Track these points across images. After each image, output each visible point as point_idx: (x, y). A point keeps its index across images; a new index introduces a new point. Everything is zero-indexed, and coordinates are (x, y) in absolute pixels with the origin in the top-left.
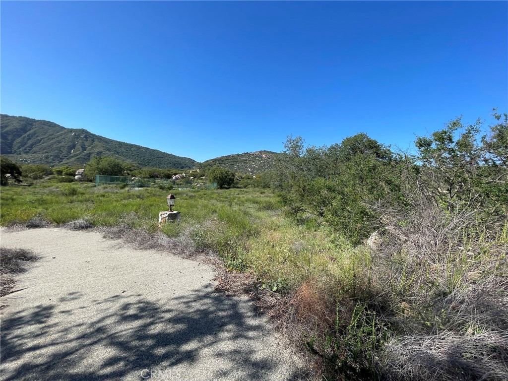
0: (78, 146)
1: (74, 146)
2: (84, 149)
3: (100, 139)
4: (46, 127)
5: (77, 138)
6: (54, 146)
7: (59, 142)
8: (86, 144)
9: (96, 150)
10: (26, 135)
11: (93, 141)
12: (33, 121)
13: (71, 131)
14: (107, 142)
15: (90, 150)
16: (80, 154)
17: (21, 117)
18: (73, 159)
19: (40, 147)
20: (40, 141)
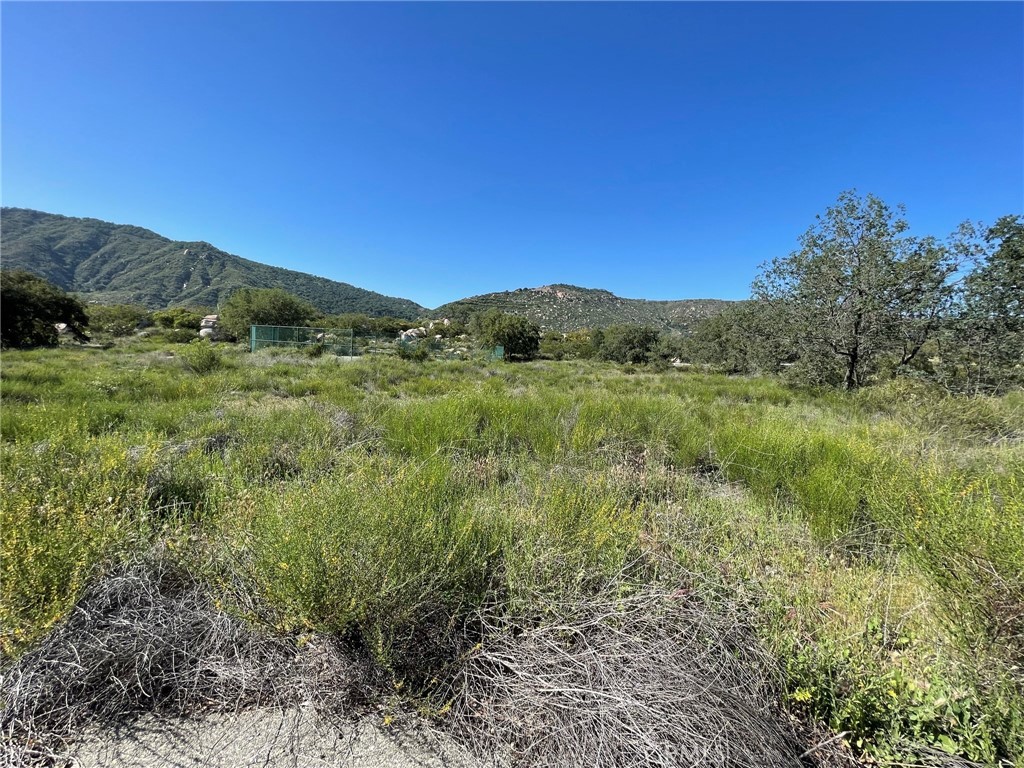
0: (196, 276)
1: (187, 277)
2: (207, 282)
3: (236, 261)
4: (135, 239)
5: (193, 260)
8: (211, 271)
9: (229, 284)
10: (98, 254)
11: (223, 265)
13: (182, 246)
14: (249, 268)
15: (219, 283)
16: (199, 291)
18: (186, 302)
19: (125, 277)
20: (124, 266)
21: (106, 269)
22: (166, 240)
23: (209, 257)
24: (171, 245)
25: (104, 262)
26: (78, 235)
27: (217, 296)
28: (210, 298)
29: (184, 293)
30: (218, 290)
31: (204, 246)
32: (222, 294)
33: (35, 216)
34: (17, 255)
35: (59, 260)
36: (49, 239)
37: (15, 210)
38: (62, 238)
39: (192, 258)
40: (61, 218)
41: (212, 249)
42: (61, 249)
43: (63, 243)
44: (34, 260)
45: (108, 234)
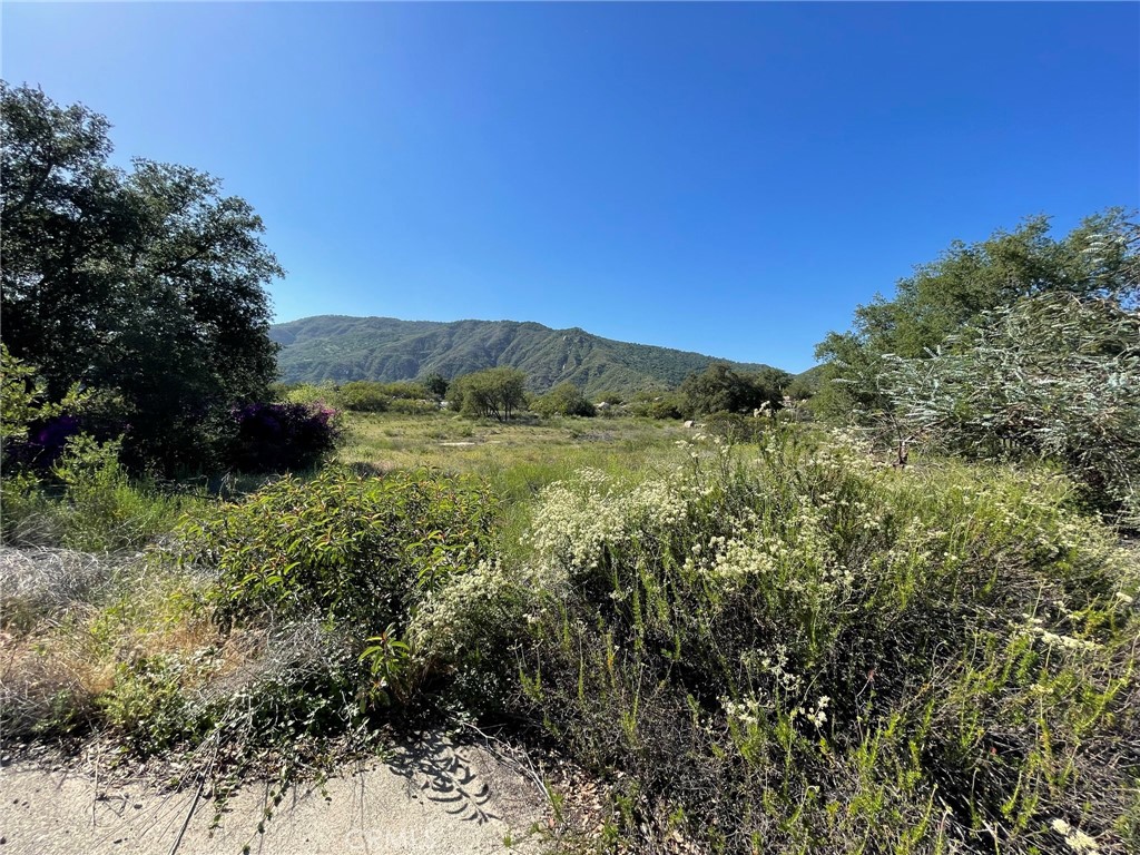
0: (571, 359)
1: (565, 360)
2: (579, 362)
3: (601, 342)
4: (532, 332)
5: (570, 345)
6: (542, 361)
7: (547, 354)
8: (582, 352)
9: (596, 363)
10: (509, 348)
11: (591, 346)
12: (517, 325)
13: (561, 333)
14: (610, 347)
15: (588, 362)
16: (575, 370)
17: (503, 321)
18: (566, 381)
19: (525, 364)
20: (525, 354)
21: (514, 358)
22: (550, 330)
23: (581, 341)
24: (554, 334)
25: (513, 353)
26: (498, 334)
27: (587, 374)
28: (583, 376)
29: (564, 374)
30: (588, 369)
31: (577, 331)
32: (592, 372)
33: (476, 323)
34: (468, 353)
35: (489, 356)
36: (484, 340)
37: (465, 321)
38: (490, 338)
39: (569, 342)
40: (489, 323)
41: (583, 332)
42: (490, 347)
43: (491, 341)
44: (476, 356)
45: (515, 331)
